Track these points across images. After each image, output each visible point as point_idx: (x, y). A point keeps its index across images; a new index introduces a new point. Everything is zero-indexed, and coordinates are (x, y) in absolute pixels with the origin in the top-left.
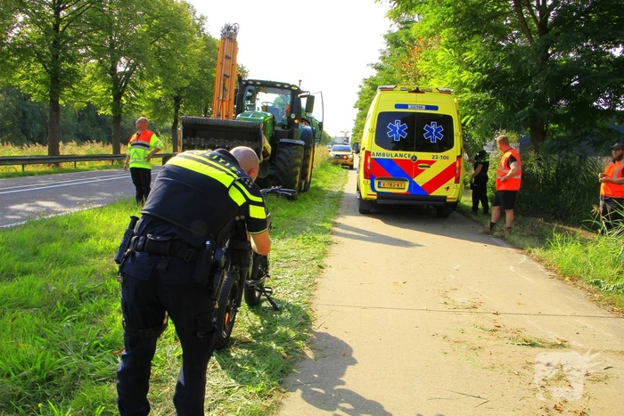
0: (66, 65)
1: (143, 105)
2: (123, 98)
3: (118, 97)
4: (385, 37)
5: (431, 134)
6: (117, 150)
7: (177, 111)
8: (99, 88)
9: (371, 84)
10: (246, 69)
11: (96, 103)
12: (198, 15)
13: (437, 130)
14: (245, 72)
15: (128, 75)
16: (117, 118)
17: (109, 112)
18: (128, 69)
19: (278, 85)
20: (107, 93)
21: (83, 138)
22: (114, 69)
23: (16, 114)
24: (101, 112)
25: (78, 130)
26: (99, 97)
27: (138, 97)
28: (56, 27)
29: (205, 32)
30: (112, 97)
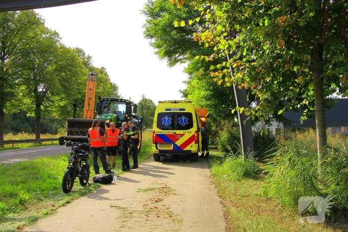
1: (54, 110)
2: (41, 106)
3: (38, 106)
5: (182, 122)
6: (38, 136)
7: (75, 112)
8: (27, 101)
10: (117, 86)
11: (25, 110)
12: (86, 55)
13: (185, 120)
14: (116, 87)
15: (45, 92)
16: (38, 118)
17: (33, 115)
18: (44, 90)
19: (119, 100)
20: (32, 103)
21: (16, 131)
22: (36, 90)
24: (28, 115)
25: (13, 125)
26: (27, 106)
27: (51, 105)
28: (2, 69)
29: (91, 65)
30: (35, 106)
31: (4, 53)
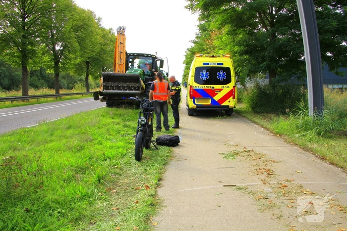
1: (70, 67)
2: (59, 64)
3: (57, 63)
5: (220, 76)
6: (57, 92)
7: (88, 69)
8: (47, 59)
9: (191, 51)
11: (45, 67)
12: (97, 17)
13: (223, 74)
15: (62, 51)
16: (57, 75)
17: (52, 71)
18: (62, 48)
19: (146, 55)
20: (51, 61)
21: (36, 87)
22: (54, 49)
24: (48, 72)
26: (46, 63)
27: (68, 63)
28: (24, 27)
29: (101, 26)
30: (53, 63)
31: (24, 12)
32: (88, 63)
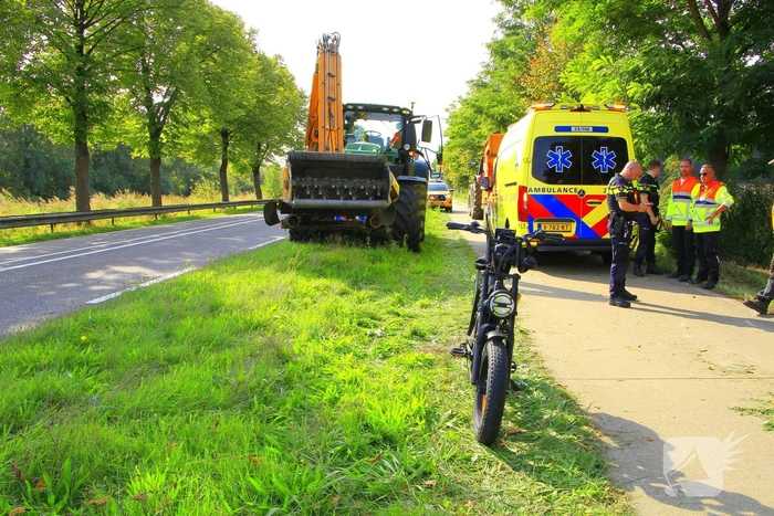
0: (95, 97)
2: (162, 135)
3: (155, 135)
4: (489, 46)
5: (601, 162)
6: (157, 201)
7: (225, 149)
8: (133, 125)
9: (473, 106)
11: (128, 143)
12: (247, 29)
13: (608, 157)
15: (167, 106)
16: (156, 162)
17: (146, 154)
18: (166, 100)
19: (386, 109)
20: (142, 129)
21: (110, 192)
22: (148, 102)
23: (17, 163)
24: (135, 154)
25: (94, 180)
26: (132, 135)
27: (182, 133)
28: (80, 48)
29: (257, 49)
30: (148, 135)
31: (82, 12)
32: (225, 134)
